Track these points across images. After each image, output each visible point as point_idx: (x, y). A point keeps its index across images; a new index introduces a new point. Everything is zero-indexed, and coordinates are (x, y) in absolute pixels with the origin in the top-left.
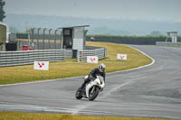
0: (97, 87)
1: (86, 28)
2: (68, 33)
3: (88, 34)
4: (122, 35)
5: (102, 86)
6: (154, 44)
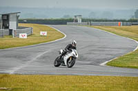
0: (73, 58)
1: (18, 14)
2: (5, 18)
3: (19, 18)
4: (44, 19)
5: (77, 56)
6: (66, 24)
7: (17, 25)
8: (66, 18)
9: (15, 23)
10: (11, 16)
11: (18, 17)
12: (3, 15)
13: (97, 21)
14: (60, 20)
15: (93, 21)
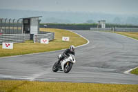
1: (40, 18)
2: (26, 22)
3: (41, 23)
4: (66, 23)
7: (39, 29)
8: (90, 24)
9: (37, 27)
10: (32, 20)
11: (39, 21)
12: (24, 19)
13: (121, 26)
14: (83, 25)
15: (117, 26)
